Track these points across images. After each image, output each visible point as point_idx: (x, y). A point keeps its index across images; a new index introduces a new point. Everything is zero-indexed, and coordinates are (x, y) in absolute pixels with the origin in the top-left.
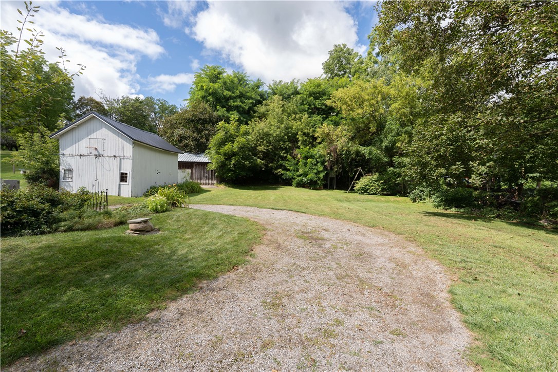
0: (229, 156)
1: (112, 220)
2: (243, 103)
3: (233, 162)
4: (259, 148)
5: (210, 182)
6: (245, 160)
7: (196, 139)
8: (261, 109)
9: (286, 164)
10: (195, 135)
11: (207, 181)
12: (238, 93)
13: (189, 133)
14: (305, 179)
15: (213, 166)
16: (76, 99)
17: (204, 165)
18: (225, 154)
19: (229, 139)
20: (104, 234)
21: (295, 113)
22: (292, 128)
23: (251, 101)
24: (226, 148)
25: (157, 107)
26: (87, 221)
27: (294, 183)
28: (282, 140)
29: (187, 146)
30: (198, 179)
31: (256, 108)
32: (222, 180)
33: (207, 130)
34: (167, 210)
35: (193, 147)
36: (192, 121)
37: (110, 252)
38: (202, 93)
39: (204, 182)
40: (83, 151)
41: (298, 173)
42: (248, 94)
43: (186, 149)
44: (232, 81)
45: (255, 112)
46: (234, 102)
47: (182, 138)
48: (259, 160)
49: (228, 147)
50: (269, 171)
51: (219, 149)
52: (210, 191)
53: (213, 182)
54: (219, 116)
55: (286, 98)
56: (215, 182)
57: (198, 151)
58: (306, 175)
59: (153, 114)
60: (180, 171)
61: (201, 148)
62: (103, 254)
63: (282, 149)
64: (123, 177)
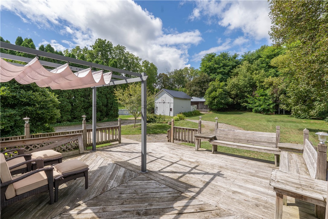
0: (214, 98)
1: (165, 122)
2: (224, 69)
3: (216, 101)
4: (232, 93)
5: (206, 110)
6: (222, 99)
7: (200, 91)
8: (236, 70)
9: (249, 100)
10: (200, 89)
11: (205, 110)
12: (222, 64)
13: (197, 88)
14: (260, 109)
15: (207, 103)
16: (158, 75)
17: (203, 102)
18: (212, 98)
19: (215, 90)
20: (163, 124)
21: (257, 70)
22: (253, 79)
23: (229, 67)
24: (212, 94)
25: (190, 71)
26: (161, 122)
27: (253, 110)
28: (246, 86)
29: (196, 94)
30: (201, 109)
31: (232, 71)
32: (211, 110)
33: (205, 86)
34: (178, 120)
35: (199, 95)
36: (199, 83)
37: (164, 126)
38: (204, 68)
39: (203, 110)
40: (160, 101)
41: (255, 105)
42: (228, 64)
43: (196, 95)
44: (219, 59)
45: (231, 72)
46: (220, 70)
47: (194, 91)
48: (230, 99)
49: (213, 94)
50: (239, 104)
51: (209, 95)
52: (204, 114)
53: (207, 110)
54: (212, 78)
55: (251, 62)
56: (208, 110)
57: (201, 96)
58: (260, 106)
59: (188, 75)
60: (192, 106)
61: (202, 95)
62: (163, 126)
63: (246, 92)
64: (171, 110)
